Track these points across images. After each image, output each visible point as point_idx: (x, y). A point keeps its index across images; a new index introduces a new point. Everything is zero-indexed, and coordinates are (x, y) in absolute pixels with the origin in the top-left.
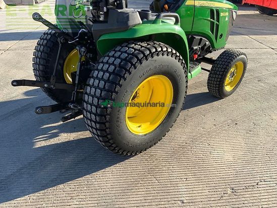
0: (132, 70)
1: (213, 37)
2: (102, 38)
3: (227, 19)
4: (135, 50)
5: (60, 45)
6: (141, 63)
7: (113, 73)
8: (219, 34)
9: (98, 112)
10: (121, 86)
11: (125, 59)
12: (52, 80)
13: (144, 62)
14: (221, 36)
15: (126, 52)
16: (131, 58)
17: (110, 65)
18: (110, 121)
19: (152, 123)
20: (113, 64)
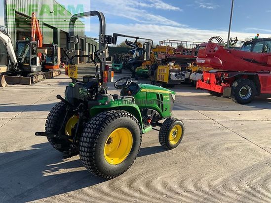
0: (108, 123)
1: (160, 110)
2: (93, 108)
3: (168, 99)
4: (110, 113)
5: (67, 112)
6: (113, 120)
7: (98, 125)
8: (164, 108)
9: (89, 146)
10: (102, 131)
11: (105, 118)
12: (59, 133)
13: (115, 120)
14: (166, 109)
15: (105, 115)
16: (108, 118)
17: (97, 121)
18: (95, 151)
19: (120, 158)
20: (98, 120)
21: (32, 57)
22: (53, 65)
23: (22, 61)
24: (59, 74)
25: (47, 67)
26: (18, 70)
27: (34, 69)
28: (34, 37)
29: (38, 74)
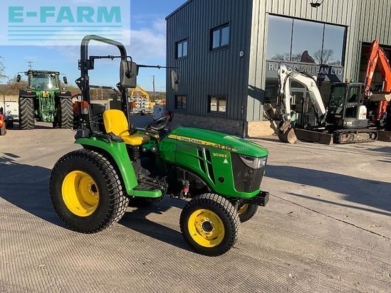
1: (207, 176)
26: (324, 124)
27: (350, 123)
29: (355, 131)
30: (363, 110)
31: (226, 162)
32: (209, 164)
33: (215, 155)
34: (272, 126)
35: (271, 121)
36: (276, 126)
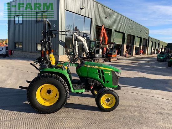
1: (102, 81)
8: (106, 81)
14: (108, 81)
21: (97, 49)
22: (111, 54)
23: (92, 52)
24: (117, 60)
25: (109, 55)
26: (88, 56)
27: (97, 56)
28: (102, 39)
29: (99, 59)
30: (101, 51)
31: (110, 75)
32: (102, 76)
33: (105, 72)
34: (68, 57)
35: (68, 55)
36: (69, 57)
